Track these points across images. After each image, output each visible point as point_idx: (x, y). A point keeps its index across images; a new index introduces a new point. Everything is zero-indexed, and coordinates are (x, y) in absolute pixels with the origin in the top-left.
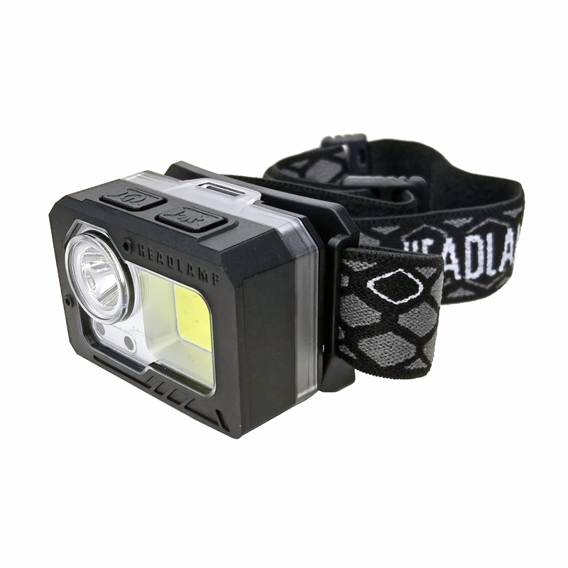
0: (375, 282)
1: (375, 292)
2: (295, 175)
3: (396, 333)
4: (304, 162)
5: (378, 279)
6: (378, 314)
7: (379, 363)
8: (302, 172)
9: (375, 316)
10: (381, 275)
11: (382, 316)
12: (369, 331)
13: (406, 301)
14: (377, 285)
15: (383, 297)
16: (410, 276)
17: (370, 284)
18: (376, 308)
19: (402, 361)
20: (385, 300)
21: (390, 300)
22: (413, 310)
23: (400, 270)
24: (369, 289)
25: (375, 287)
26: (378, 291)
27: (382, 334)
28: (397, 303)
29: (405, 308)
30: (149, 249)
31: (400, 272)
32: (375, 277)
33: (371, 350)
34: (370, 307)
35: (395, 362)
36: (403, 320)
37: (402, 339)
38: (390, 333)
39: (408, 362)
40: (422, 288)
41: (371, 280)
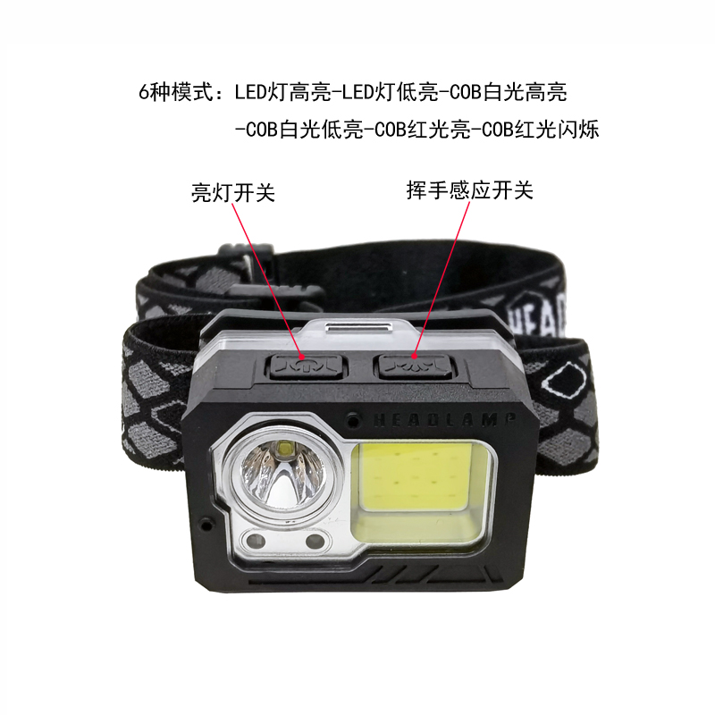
0: (549, 381)
1: (551, 390)
2: (183, 285)
3: (573, 429)
4: (194, 269)
5: (551, 377)
6: (556, 413)
7: (561, 463)
8: (191, 280)
9: (553, 416)
10: (553, 372)
11: (560, 414)
12: (548, 433)
13: (577, 393)
14: (551, 384)
15: (559, 394)
16: (577, 367)
17: (545, 384)
18: (553, 407)
19: (580, 456)
20: (560, 397)
21: (565, 396)
22: (584, 401)
23: (569, 363)
24: (544, 389)
25: (550, 386)
26: (554, 389)
27: (562, 432)
28: (570, 398)
29: (578, 401)
30: (395, 415)
31: (569, 366)
32: (548, 375)
33: (550, 451)
34: (547, 407)
35: (575, 459)
36: (578, 414)
37: (579, 434)
38: (568, 430)
39: (586, 455)
40: (585, 378)
41: (545, 379)
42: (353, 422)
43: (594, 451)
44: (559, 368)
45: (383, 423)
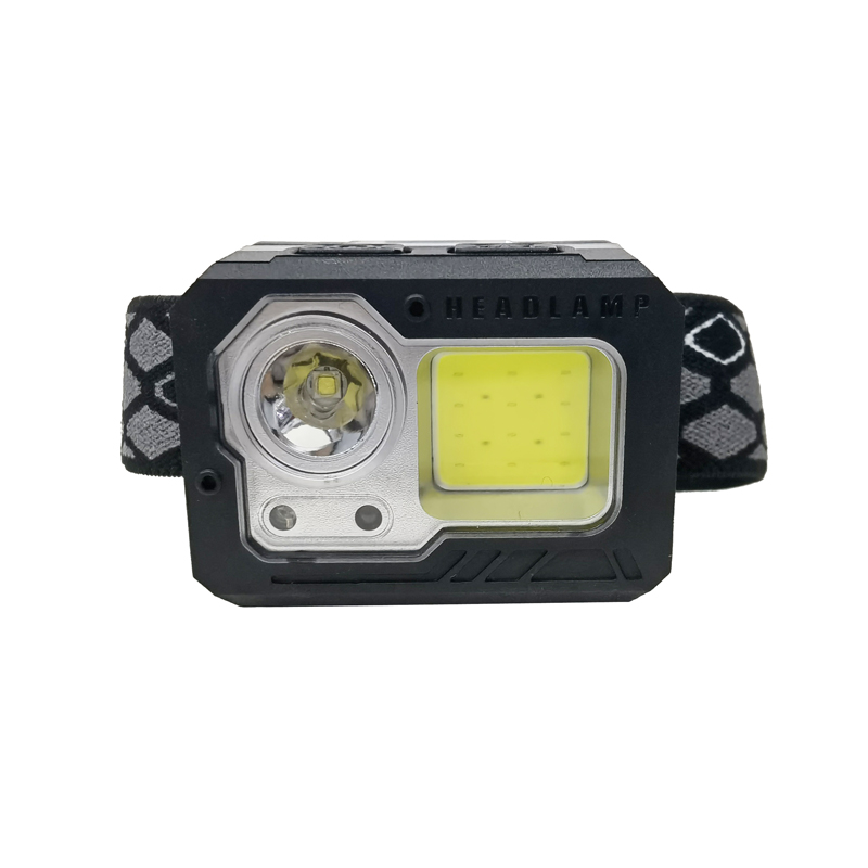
0: (695, 336)
1: (697, 348)
3: (731, 406)
5: (696, 330)
6: (707, 380)
7: (716, 454)
9: (703, 384)
10: (700, 324)
11: (712, 382)
12: (697, 410)
13: (733, 359)
14: (699, 339)
15: (709, 355)
16: (731, 324)
17: (689, 339)
18: (703, 372)
19: (743, 446)
20: (710, 359)
21: (717, 359)
22: (743, 372)
23: (720, 316)
24: (688, 347)
25: (696, 342)
26: (702, 348)
27: (716, 409)
28: (725, 362)
29: (735, 369)
30: (476, 300)
31: (720, 319)
32: (692, 328)
33: (702, 437)
34: (694, 373)
35: (737, 449)
36: (737, 386)
37: (740, 415)
38: (725, 407)
39: (751, 447)
40: (743, 343)
41: (689, 332)
42: (416, 308)
43: (761, 446)
44: (707, 319)
45: (459, 313)
